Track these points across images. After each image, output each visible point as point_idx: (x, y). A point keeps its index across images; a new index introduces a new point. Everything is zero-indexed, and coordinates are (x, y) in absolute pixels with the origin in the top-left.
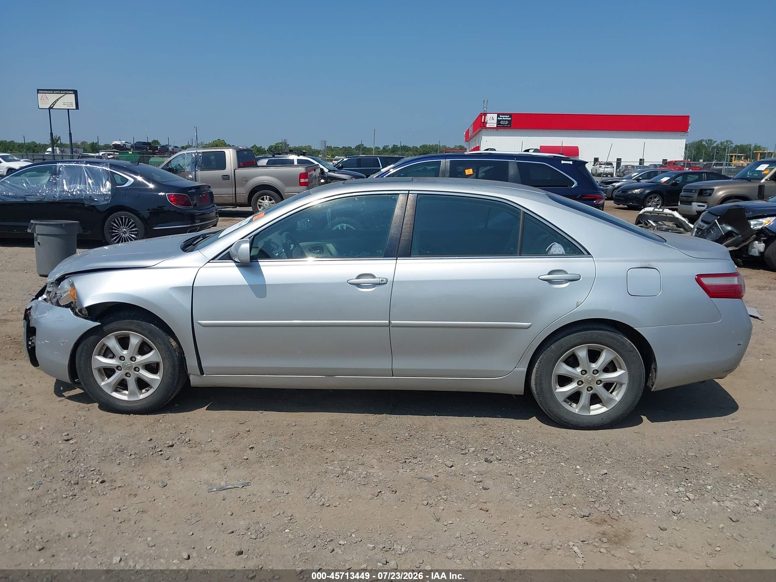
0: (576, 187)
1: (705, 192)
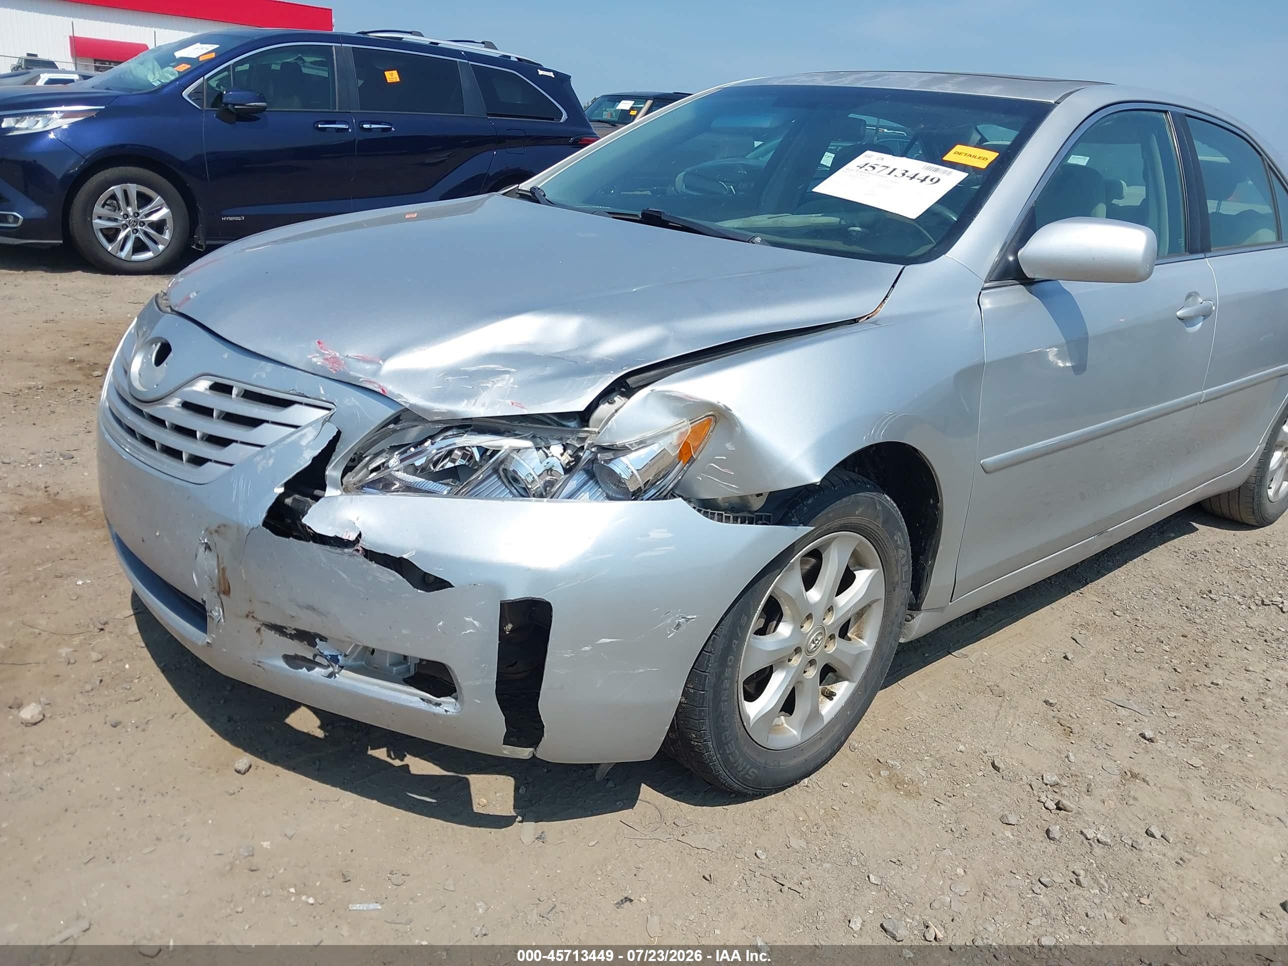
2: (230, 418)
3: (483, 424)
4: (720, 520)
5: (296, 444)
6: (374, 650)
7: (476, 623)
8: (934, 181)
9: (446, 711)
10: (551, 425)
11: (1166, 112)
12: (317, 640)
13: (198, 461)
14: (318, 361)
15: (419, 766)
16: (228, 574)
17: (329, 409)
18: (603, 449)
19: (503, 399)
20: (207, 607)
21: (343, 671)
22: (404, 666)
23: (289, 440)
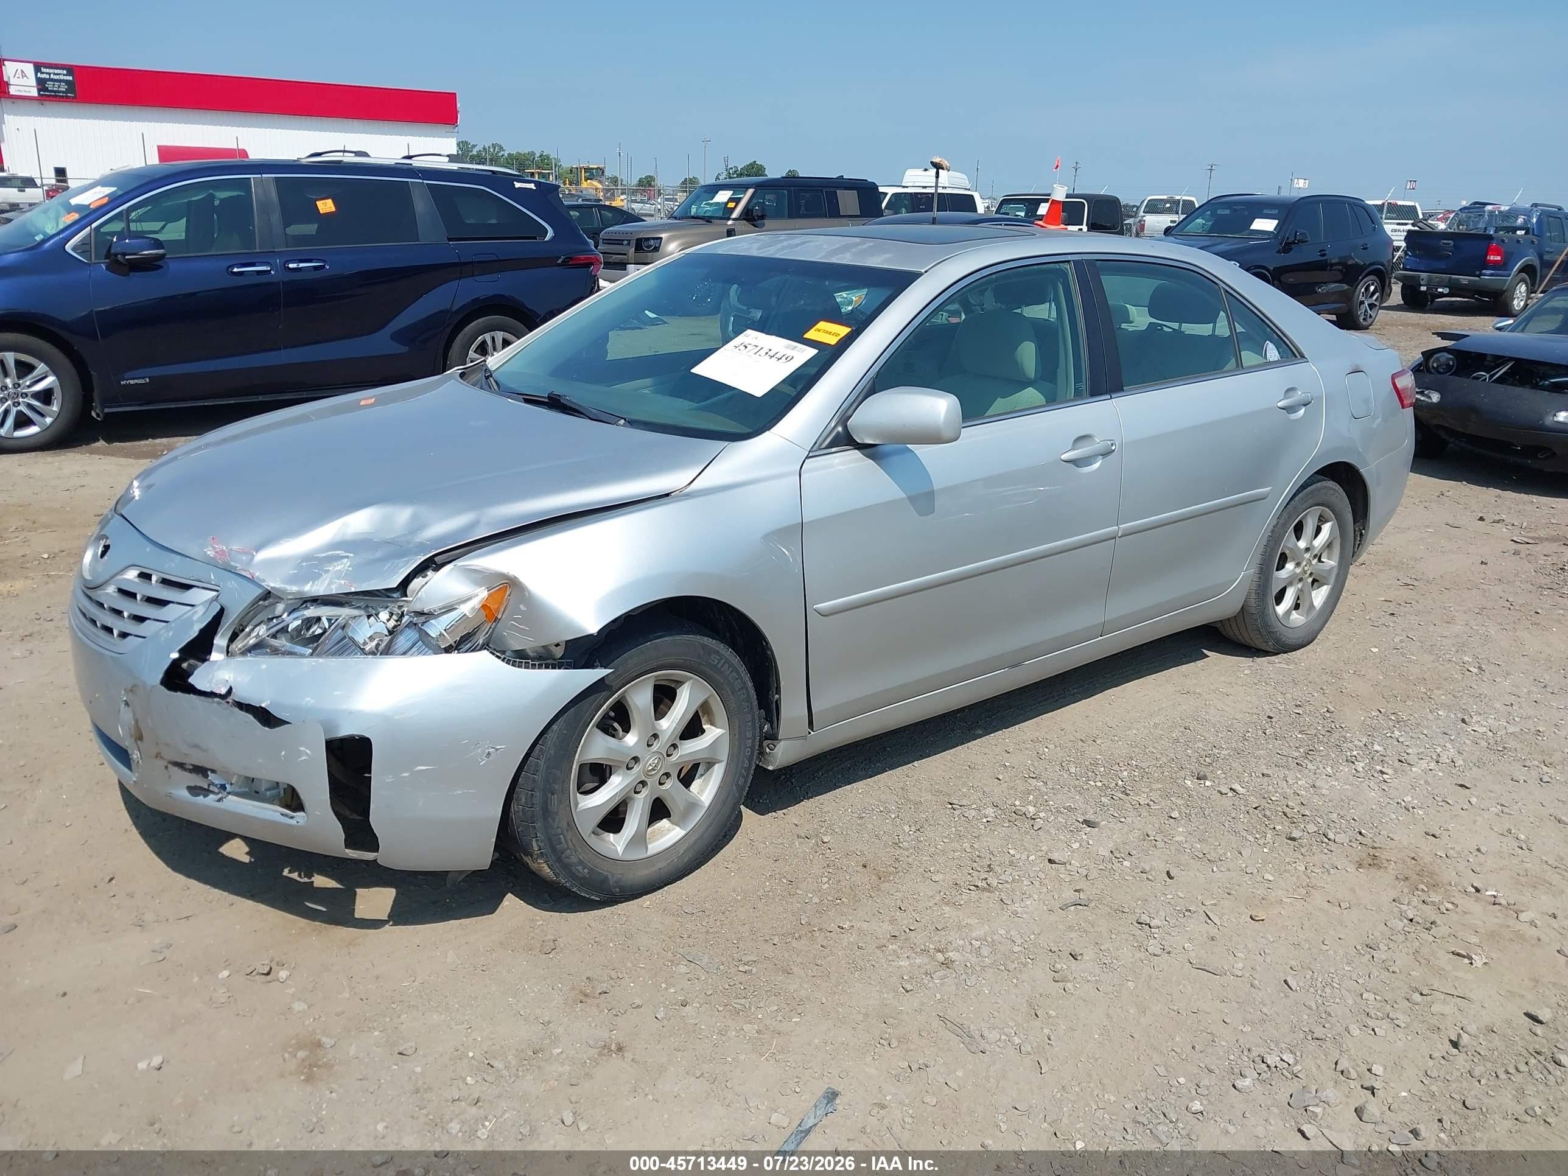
0: (553, 238)
1: (646, 244)
2: (151, 600)
3: (334, 598)
4: (527, 667)
5: (191, 617)
6: (253, 779)
7: (308, 751)
8: (788, 359)
9: (298, 822)
10: (381, 597)
11: (1068, 262)
12: (209, 773)
13: (124, 635)
14: (211, 553)
15: (320, 881)
16: (141, 724)
17: (217, 591)
18: (421, 614)
19: (338, 579)
20: (129, 752)
21: (230, 796)
22: (277, 790)
23: (186, 616)
